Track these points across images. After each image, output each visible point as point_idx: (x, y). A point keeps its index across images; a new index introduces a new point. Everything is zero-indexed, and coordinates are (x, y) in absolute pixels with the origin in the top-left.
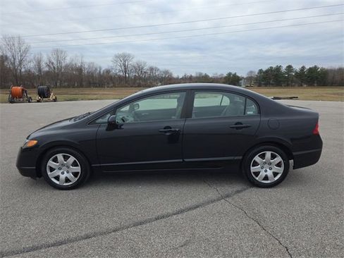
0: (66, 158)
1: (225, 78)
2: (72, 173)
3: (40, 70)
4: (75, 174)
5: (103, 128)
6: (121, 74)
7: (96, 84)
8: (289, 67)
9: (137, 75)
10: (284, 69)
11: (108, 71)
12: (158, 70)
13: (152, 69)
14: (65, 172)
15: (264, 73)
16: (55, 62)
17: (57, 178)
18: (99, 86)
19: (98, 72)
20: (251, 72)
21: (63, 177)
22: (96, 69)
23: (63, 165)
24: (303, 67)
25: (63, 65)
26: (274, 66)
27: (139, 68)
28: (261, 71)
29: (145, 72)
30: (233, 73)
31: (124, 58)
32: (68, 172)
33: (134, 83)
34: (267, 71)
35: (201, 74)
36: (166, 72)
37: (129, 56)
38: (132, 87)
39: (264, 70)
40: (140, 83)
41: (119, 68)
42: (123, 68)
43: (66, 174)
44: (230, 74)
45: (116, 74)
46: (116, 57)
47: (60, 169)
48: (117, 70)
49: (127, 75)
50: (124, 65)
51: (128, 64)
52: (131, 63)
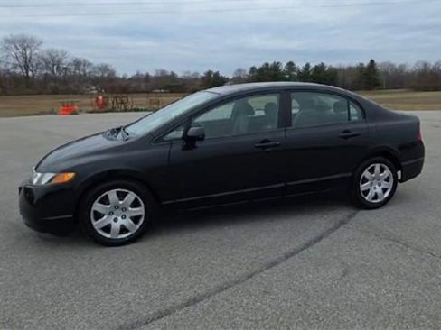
0: (121, 196)
1: (203, 78)
2: (132, 218)
4: (136, 220)
5: (178, 147)
6: (18, 71)
8: (291, 65)
9: (49, 72)
10: (283, 67)
12: (90, 64)
13: (77, 63)
14: (120, 218)
15: (257, 71)
17: (107, 229)
20: (240, 70)
21: (116, 226)
23: (117, 207)
24: (308, 65)
26: (271, 63)
27: (53, 61)
28: (253, 69)
29: (65, 68)
30: (215, 71)
31: (24, 43)
32: (124, 217)
33: (45, 88)
34: (261, 69)
35: (163, 72)
36: (104, 68)
37: (32, 41)
38: (40, 93)
39: (258, 67)
40: (56, 88)
41: (12, 60)
42: (21, 59)
43: (121, 221)
44: (209, 73)
45: (8, 71)
46: (7, 41)
47: (111, 213)
48: (9, 63)
49: (30, 73)
50: (24, 55)
51: (31, 54)
52: (36, 51)
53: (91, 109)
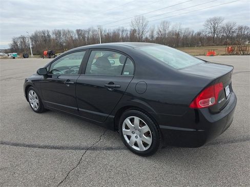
3: (152, 37)
6: (210, 35)
7: (187, 44)
9: (225, 35)
11: (199, 34)
12: (248, 28)
16: (162, 31)
18: (191, 46)
19: (191, 35)
22: (190, 33)
25: (167, 32)
27: (228, 29)
29: (233, 32)
31: (215, 21)
33: (221, 42)
37: (219, 19)
40: (226, 42)
41: (209, 30)
42: (212, 30)
45: (206, 35)
46: (208, 21)
48: (207, 32)
49: (216, 35)
50: (214, 27)
51: (217, 26)
52: (220, 25)
53: (225, 53)
